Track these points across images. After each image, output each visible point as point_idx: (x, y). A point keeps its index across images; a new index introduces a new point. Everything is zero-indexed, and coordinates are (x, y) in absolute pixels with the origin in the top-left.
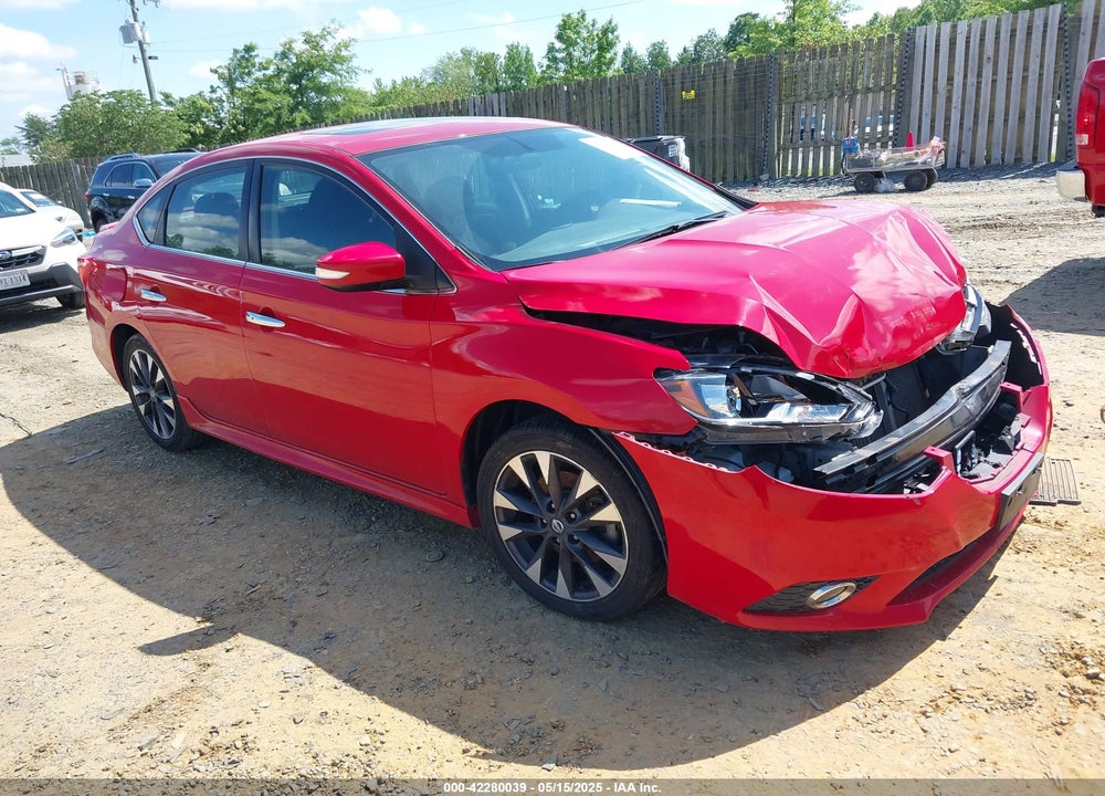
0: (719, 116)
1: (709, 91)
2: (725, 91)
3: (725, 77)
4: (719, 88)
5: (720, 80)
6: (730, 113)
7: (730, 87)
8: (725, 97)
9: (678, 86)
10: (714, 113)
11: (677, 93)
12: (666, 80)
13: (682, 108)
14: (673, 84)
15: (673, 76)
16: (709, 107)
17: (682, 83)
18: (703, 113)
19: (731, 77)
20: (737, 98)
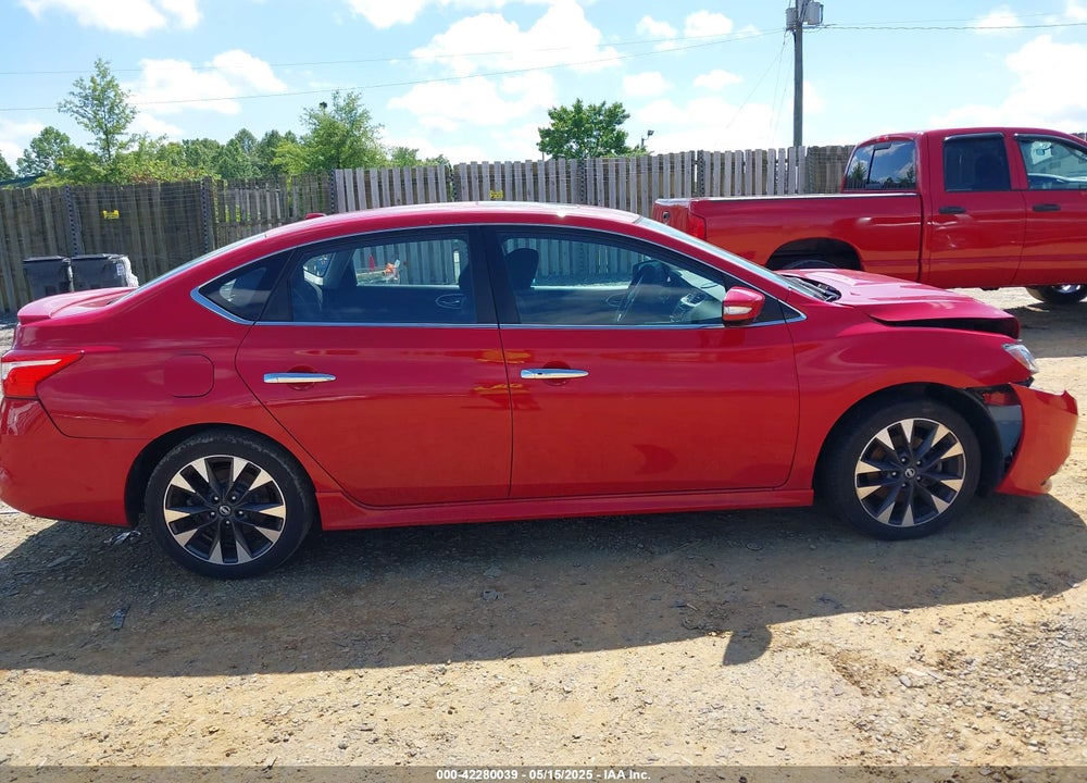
0: (148, 236)
1: (133, 211)
2: (152, 213)
3: (150, 199)
4: (145, 211)
5: (144, 202)
6: (161, 235)
7: (157, 210)
8: (153, 219)
9: (94, 204)
10: (142, 233)
11: (94, 212)
12: (78, 198)
13: (102, 228)
14: (88, 202)
15: (86, 194)
16: (135, 228)
17: (99, 202)
18: (129, 233)
19: (157, 199)
20: (167, 221)
